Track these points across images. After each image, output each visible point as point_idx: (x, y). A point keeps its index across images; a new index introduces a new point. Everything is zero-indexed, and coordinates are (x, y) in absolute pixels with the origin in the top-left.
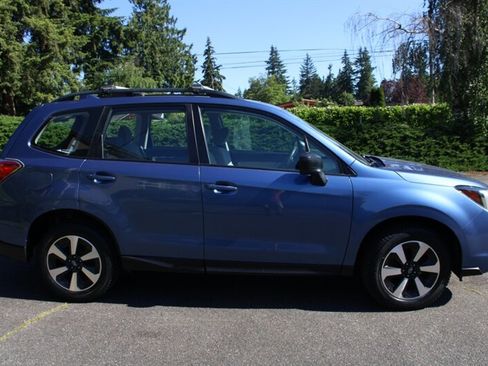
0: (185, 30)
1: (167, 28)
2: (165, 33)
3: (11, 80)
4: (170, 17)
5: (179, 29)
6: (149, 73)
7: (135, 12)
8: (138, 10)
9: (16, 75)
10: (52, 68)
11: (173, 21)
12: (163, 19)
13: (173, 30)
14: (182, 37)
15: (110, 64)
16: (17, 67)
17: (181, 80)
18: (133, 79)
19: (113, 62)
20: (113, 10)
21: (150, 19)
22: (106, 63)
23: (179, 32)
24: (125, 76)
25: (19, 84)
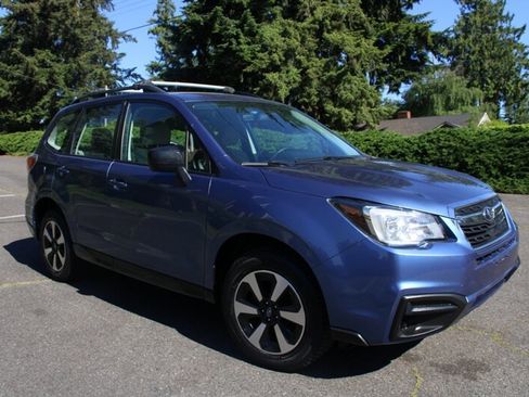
0: (524, 28)
1: (500, 28)
2: (498, 34)
3: (309, 96)
4: (504, 13)
5: (517, 27)
6: (476, 83)
7: (462, 13)
8: (467, 11)
9: (313, 91)
10: (349, 82)
11: (508, 18)
12: (495, 17)
13: (508, 29)
14: (519, 36)
15: (417, 74)
16: (315, 83)
17: (516, 89)
18: (454, 90)
19: (420, 71)
20: (425, 15)
21: (478, 19)
22: (411, 73)
23: (515, 31)
24: (445, 87)
25: (316, 100)
